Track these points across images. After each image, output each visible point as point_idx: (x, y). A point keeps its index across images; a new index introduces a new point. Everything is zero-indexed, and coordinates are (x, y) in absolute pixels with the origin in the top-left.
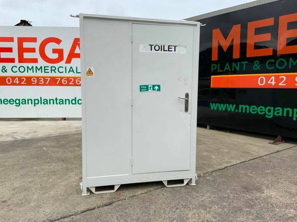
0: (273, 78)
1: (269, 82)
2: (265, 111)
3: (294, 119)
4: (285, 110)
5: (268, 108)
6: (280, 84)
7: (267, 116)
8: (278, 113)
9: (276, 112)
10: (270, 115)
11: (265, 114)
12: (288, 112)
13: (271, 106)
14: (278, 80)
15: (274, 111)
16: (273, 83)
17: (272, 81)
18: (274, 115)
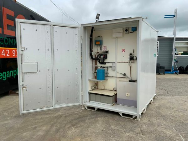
0: (4, 50)
1: (2, 54)
2: (2, 76)
3: (14, 77)
4: (11, 72)
5: (4, 73)
6: (7, 55)
7: (4, 79)
8: (8, 75)
9: (7, 75)
10: (5, 78)
11: (3, 78)
12: (12, 73)
13: (5, 72)
14: (6, 53)
15: (7, 74)
16: (4, 54)
17: (3, 53)
18: (7, 77)
